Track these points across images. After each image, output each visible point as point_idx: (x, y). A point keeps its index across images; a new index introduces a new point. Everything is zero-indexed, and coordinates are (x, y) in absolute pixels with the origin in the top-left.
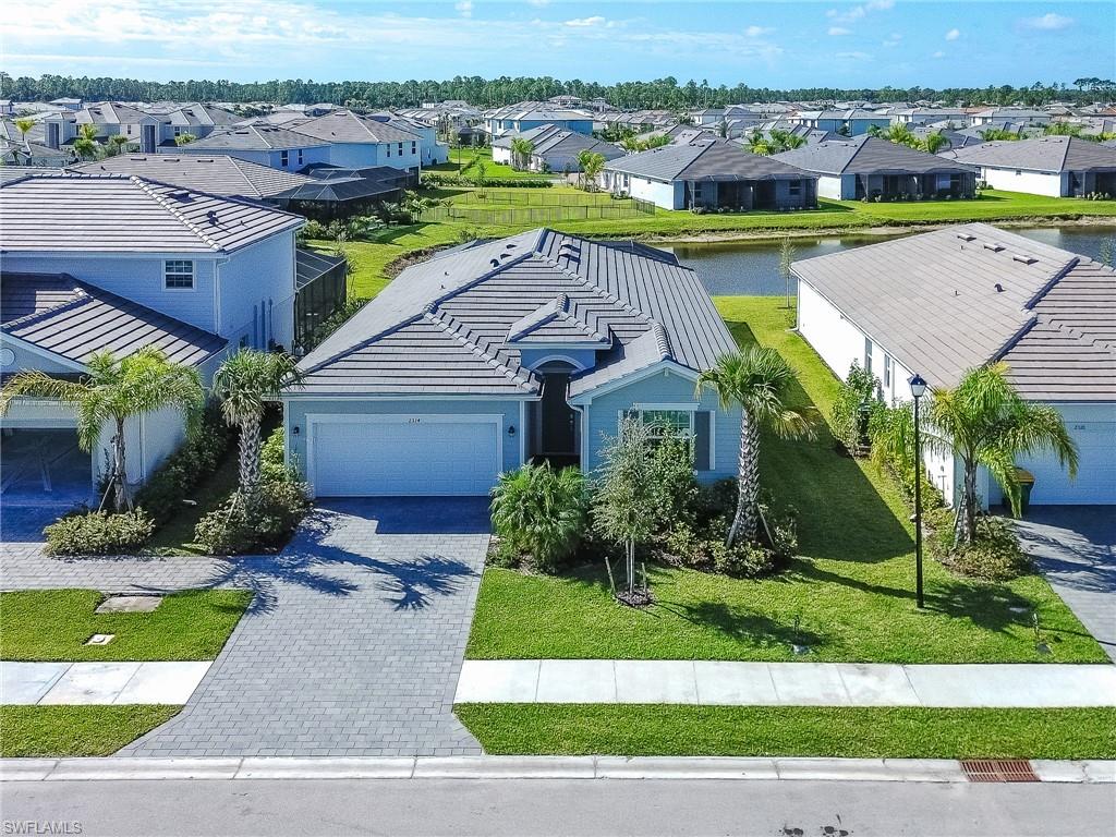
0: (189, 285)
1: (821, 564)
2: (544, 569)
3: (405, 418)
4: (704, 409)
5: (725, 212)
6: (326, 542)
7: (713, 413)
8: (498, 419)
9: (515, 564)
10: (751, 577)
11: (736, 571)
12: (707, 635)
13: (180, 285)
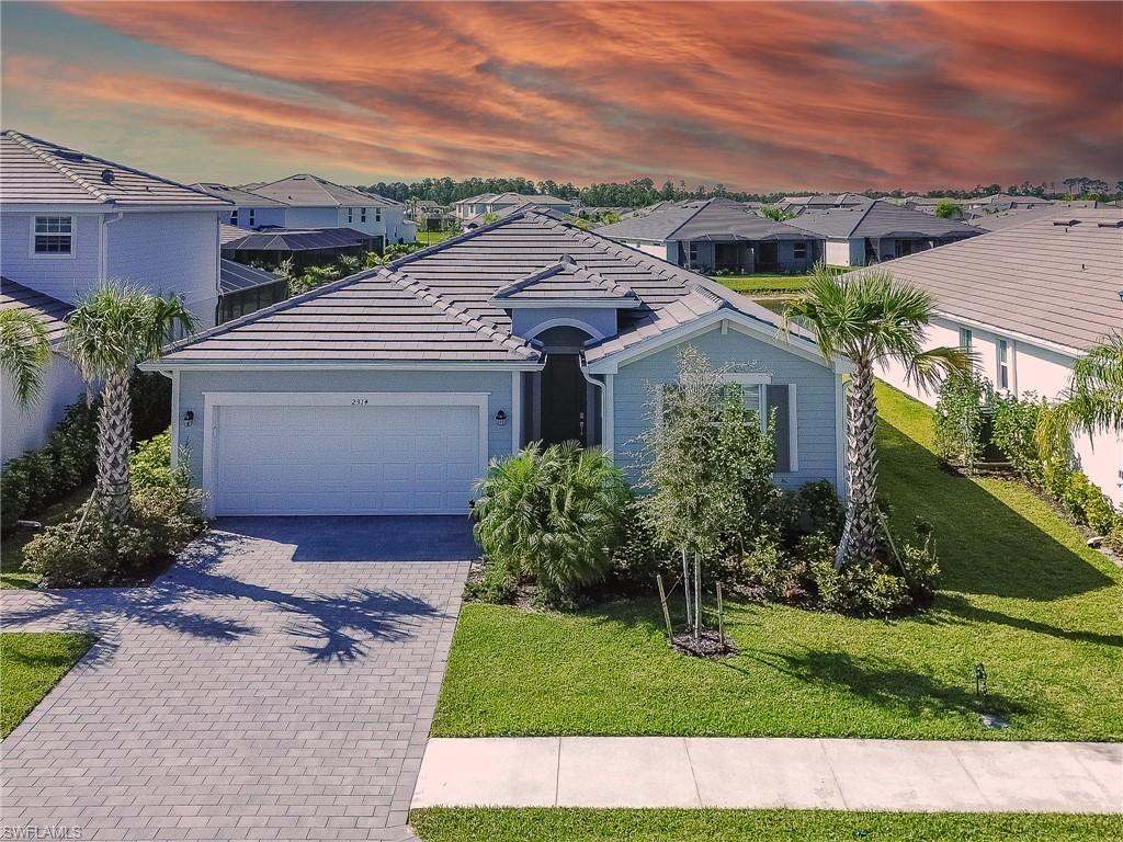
0: (66, 248)
1: (977, 601)
2: (555, 603)
3: (346, 398)
4: (778, 382)
5: (725, 274)
6: (219, 570)
7: (793, 388)
8: (481, 400)
9: (509, 598)
10: (879, 616)
11: (857, 609)
12: (833, 701)
13: (53, 249)
